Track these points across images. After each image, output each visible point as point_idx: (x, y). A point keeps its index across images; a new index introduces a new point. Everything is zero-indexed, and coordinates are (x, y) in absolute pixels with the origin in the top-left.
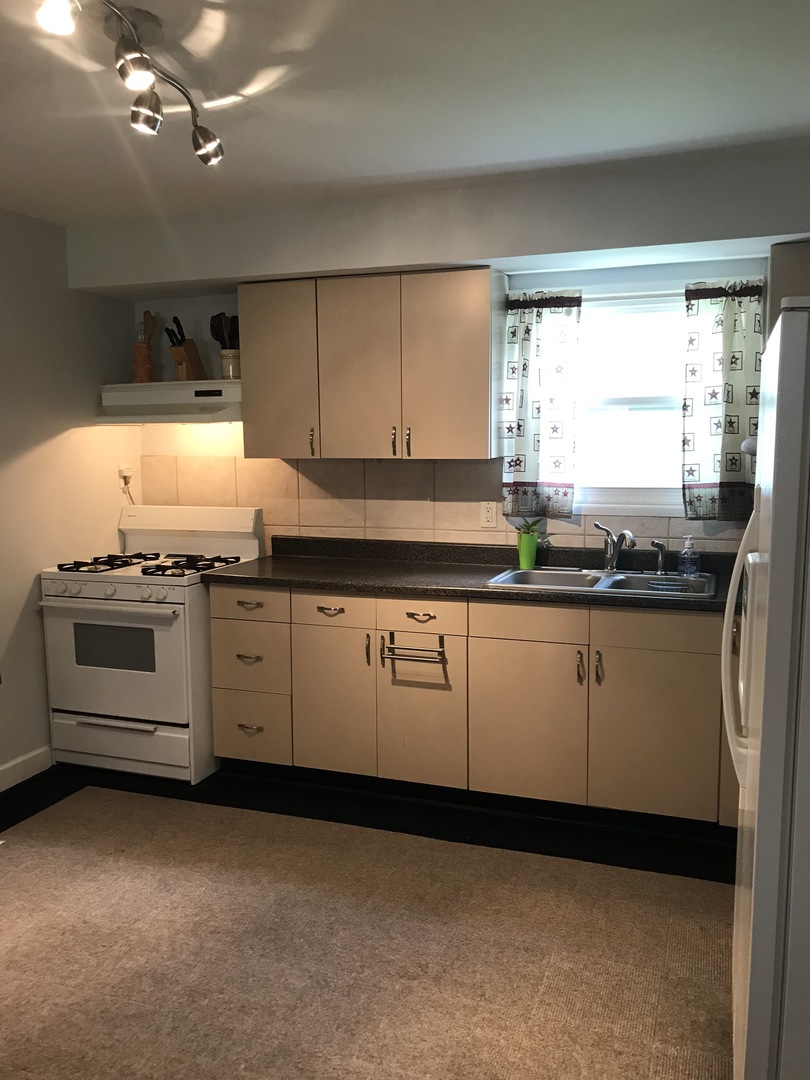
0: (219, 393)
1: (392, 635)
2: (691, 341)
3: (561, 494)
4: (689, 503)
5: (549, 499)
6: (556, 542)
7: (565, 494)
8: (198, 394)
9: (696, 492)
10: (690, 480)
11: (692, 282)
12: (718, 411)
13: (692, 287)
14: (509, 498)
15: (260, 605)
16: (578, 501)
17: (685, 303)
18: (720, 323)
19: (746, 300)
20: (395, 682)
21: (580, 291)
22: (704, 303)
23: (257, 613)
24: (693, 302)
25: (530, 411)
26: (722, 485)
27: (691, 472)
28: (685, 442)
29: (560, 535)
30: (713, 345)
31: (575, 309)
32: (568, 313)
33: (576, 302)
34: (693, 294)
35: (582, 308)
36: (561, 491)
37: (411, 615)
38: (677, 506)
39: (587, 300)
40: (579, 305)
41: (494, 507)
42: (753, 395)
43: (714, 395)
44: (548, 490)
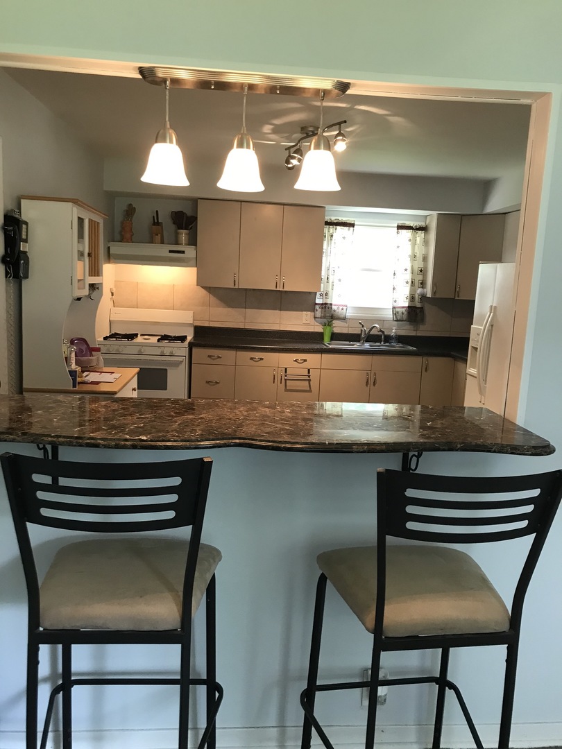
0: (183, 252)
1: (286, 369)
2: (398, 247)
4: (395, 314)
5: (335, 311)
6: (336, 330)
7: (342, 309)
8: (170, 252)
9: (397, 310)
10: (396, 305)
11: (401, 222)
12: (408, 277)
13: (399, 225)
14: (319, 310)
15: (220, 357)
16: (349, 313)
17: (396, 231)
18: (410, 240)
19: (420, 232)
20: (286, 390)
21: (354, 221)
22: (403, 232)
23: (220, 361)
24: (400, 231)
25: (331, 272)
26: (409, 307)
27: (395, 301)
28: (394, 289)
29: (339, 327)
30: (407, 249)
31: (352, 228)
32: (349, 230)
33: (352, 225)
34: (400, 227)
35: (355, 228)
36: (341, 308)
37: (295, 360)
38: (389, 315)
39: (357, 225)
40: (353, 227)
41: (310, 314)
42: (421, 271)
43: (406, 270)
44: (334, 307)
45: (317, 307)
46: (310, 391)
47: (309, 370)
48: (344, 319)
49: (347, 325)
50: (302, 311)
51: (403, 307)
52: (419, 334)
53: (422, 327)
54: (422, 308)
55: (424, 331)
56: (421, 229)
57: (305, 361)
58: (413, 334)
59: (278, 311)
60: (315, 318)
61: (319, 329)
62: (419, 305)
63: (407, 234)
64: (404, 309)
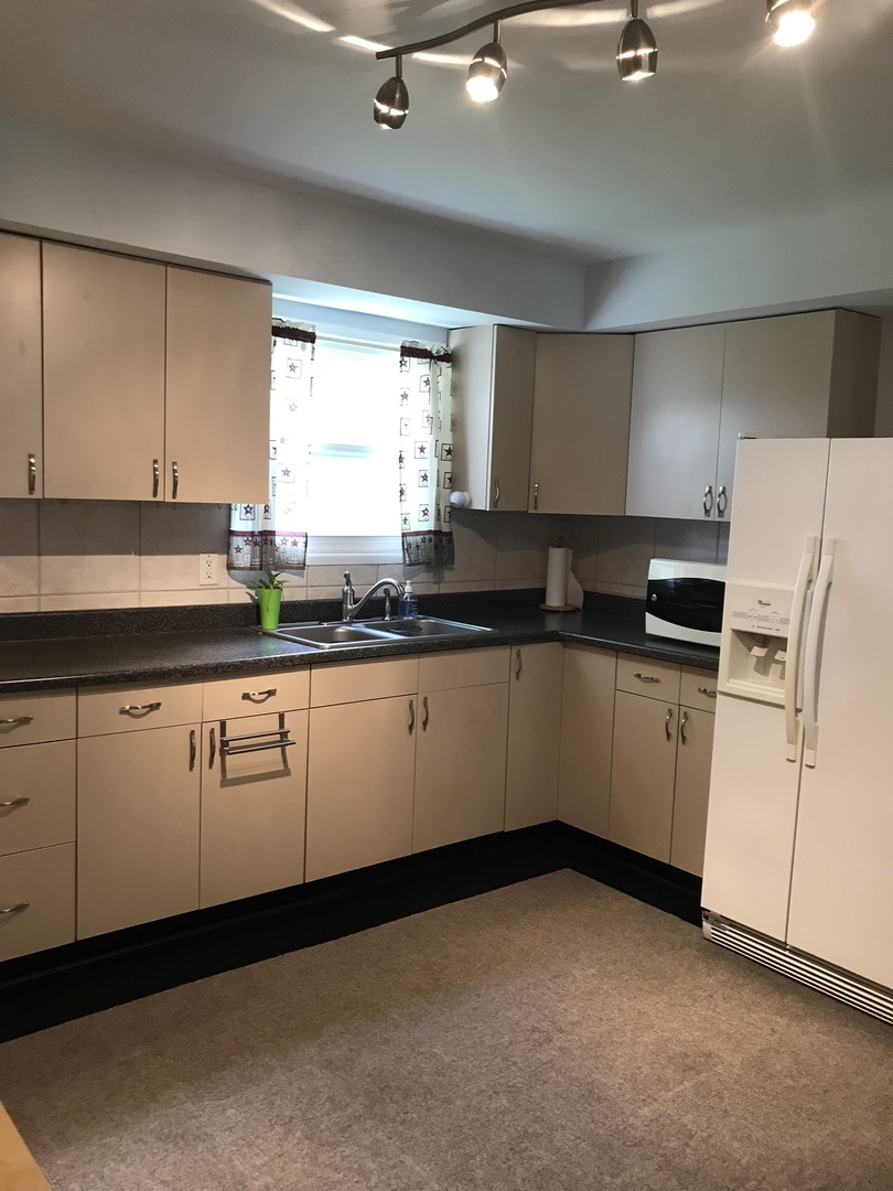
1: (223, 724)
2: (405, 396)
3: (289, 544)
4: (406, 549)
7: (295, 544)
9: (410, 539)
10: (407, 528)
11: (408, 340)
12: (431, 466)
13: (407, 345)
14: (247, 549)
15: (25, 721)
16: (312, 553)
17: (400, 359)
18: (427, 382)
19: (444, 365)
20: (225, 783)
21: (314, 327)
22: (414, 360)
23: (22, 734)
24: (406, 359)
26: (437, 533)
27: (405, 521)
28: (402, 492)
30: (421, 403)
31: (309, 345)
32: (304, 349)
33: (309, 337)
34: (407, 351)
35: (315, 345)
36: (290, 540)
37: (246, 696)
38: (393, 551)
39: (321, 338)
40: (313, 342)
41: (217, 561)
42: (449, 452)
43: (422, 449)
44: (278, 540)
45: (238, 541)
46: (286, 772)
47: (282, 716)
48: (301, 567)
49: (302, 581)
50: (199, 554)
51: (417, 533)
52: (445, 589)
53: (447, 575)
54: (450, 534)
55: (454, 582)
56: (449, 357)
57: (271, 693)
58: (434, 590)
59: (133, 556)
60: (230, 567)
61: (240, 596)
62: (445, 528)
63: (418, 367)
64: (419, 538)
